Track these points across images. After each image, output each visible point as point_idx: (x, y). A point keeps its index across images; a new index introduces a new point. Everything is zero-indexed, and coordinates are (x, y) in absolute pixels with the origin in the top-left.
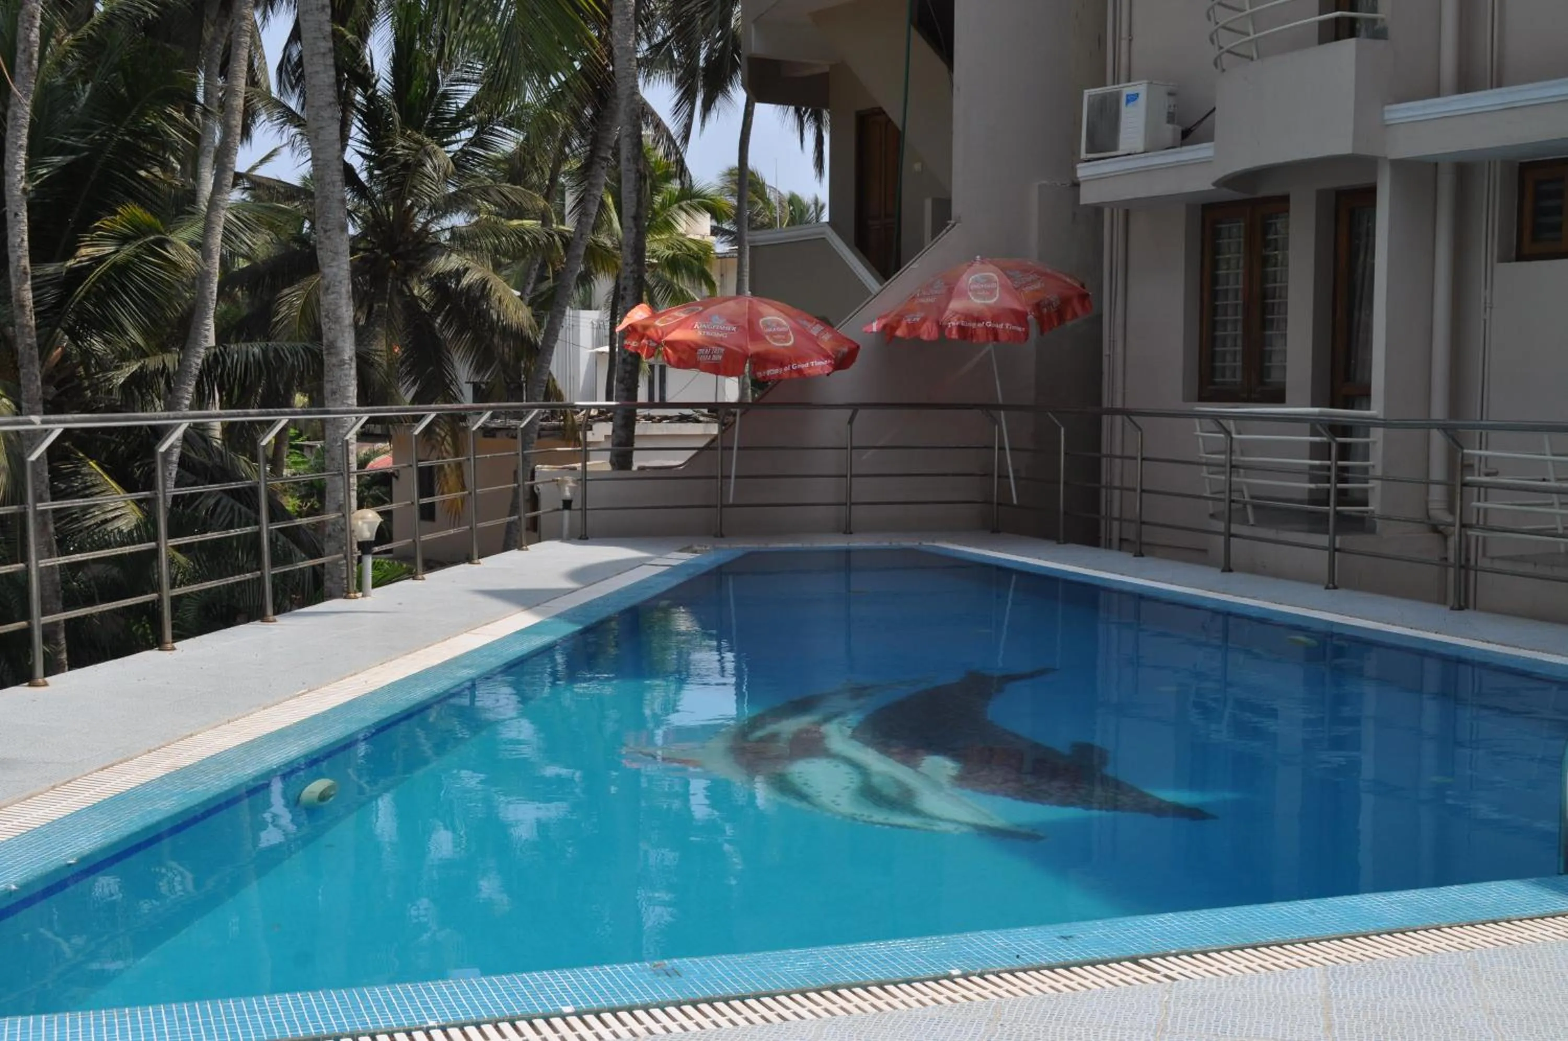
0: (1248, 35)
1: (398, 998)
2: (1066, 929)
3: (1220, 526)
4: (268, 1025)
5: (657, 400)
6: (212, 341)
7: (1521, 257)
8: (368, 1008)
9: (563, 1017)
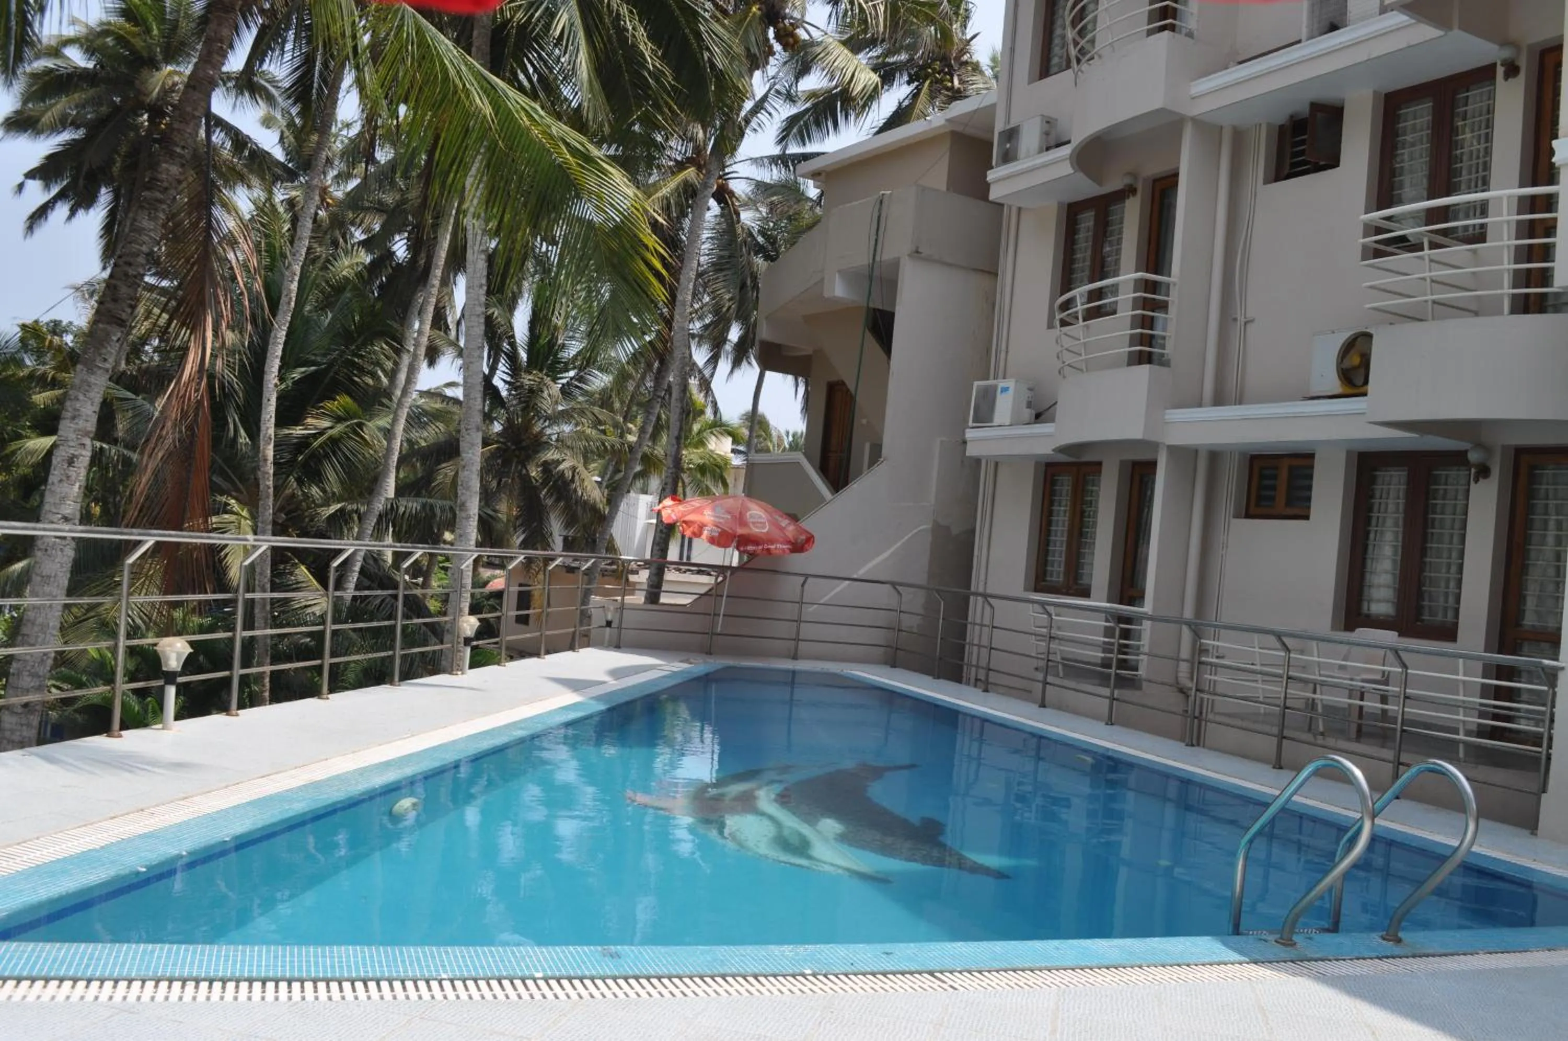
0: (1080, 355)
1: (425, 956)
2: (888, 947)
3: (1040, 676)
4: (333, 967)
5: (685, 560)
6: (391, 493)
7: (1248, 516)
8: (403, 962)
9: (535, 980)
